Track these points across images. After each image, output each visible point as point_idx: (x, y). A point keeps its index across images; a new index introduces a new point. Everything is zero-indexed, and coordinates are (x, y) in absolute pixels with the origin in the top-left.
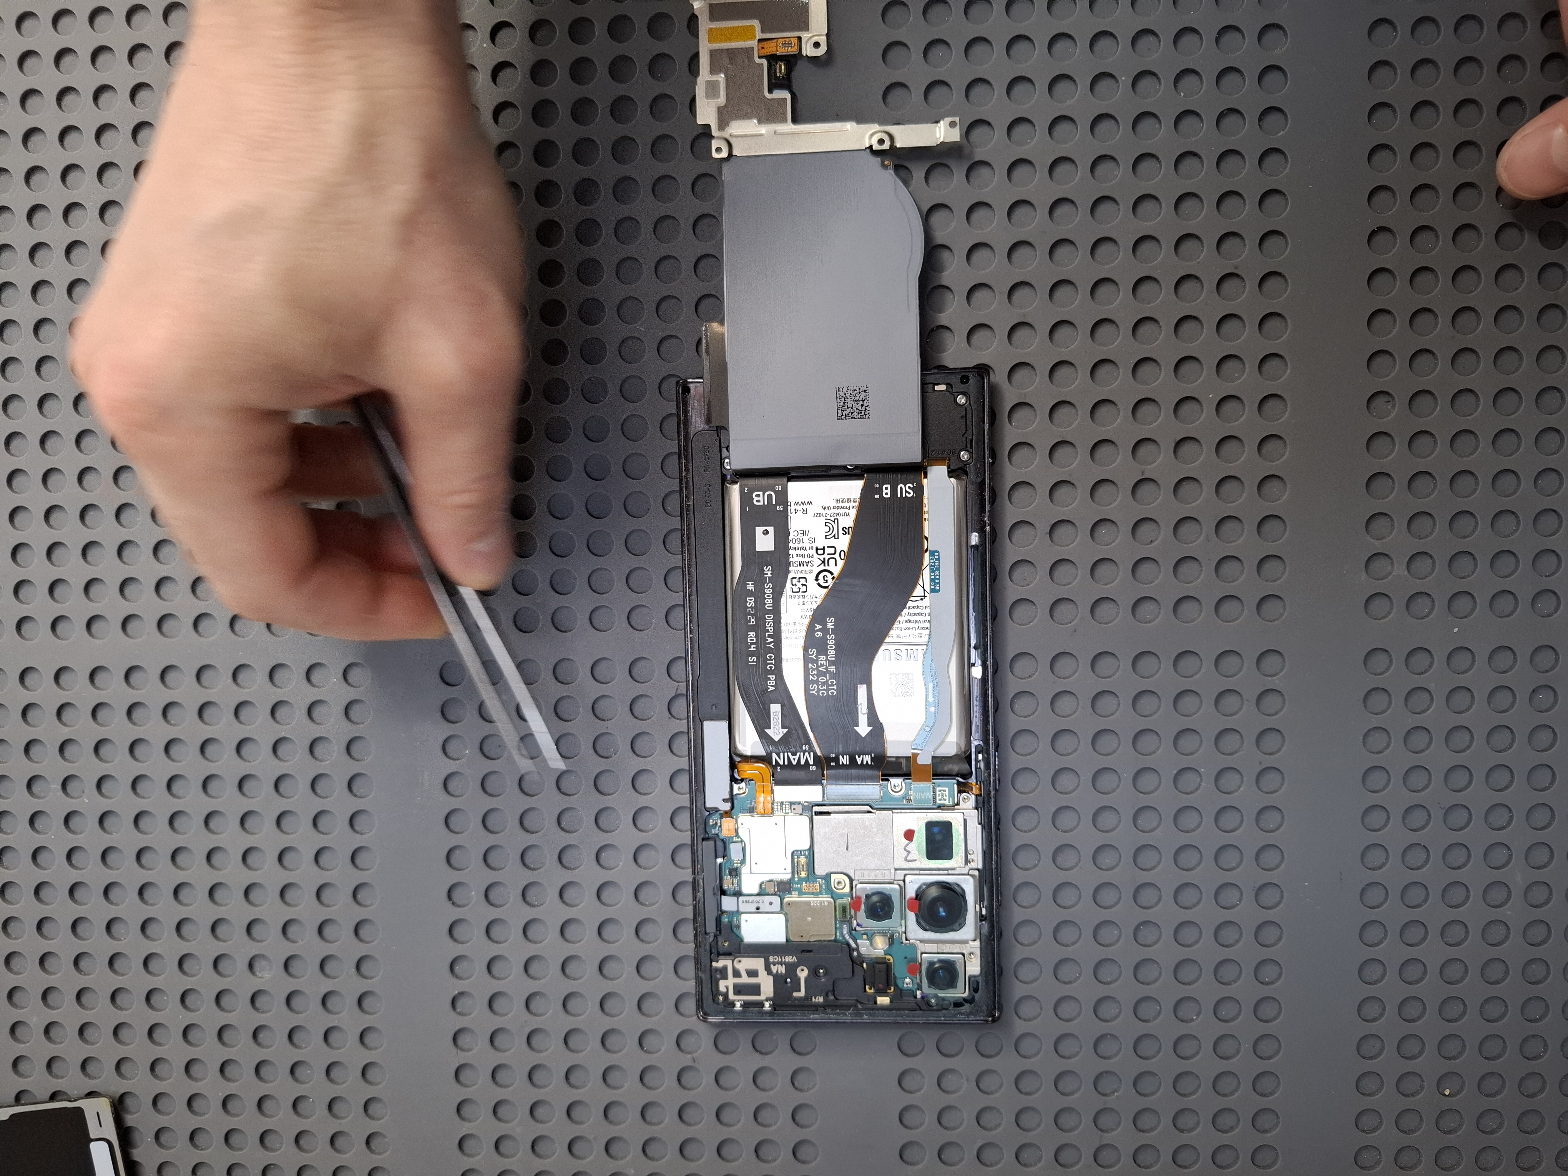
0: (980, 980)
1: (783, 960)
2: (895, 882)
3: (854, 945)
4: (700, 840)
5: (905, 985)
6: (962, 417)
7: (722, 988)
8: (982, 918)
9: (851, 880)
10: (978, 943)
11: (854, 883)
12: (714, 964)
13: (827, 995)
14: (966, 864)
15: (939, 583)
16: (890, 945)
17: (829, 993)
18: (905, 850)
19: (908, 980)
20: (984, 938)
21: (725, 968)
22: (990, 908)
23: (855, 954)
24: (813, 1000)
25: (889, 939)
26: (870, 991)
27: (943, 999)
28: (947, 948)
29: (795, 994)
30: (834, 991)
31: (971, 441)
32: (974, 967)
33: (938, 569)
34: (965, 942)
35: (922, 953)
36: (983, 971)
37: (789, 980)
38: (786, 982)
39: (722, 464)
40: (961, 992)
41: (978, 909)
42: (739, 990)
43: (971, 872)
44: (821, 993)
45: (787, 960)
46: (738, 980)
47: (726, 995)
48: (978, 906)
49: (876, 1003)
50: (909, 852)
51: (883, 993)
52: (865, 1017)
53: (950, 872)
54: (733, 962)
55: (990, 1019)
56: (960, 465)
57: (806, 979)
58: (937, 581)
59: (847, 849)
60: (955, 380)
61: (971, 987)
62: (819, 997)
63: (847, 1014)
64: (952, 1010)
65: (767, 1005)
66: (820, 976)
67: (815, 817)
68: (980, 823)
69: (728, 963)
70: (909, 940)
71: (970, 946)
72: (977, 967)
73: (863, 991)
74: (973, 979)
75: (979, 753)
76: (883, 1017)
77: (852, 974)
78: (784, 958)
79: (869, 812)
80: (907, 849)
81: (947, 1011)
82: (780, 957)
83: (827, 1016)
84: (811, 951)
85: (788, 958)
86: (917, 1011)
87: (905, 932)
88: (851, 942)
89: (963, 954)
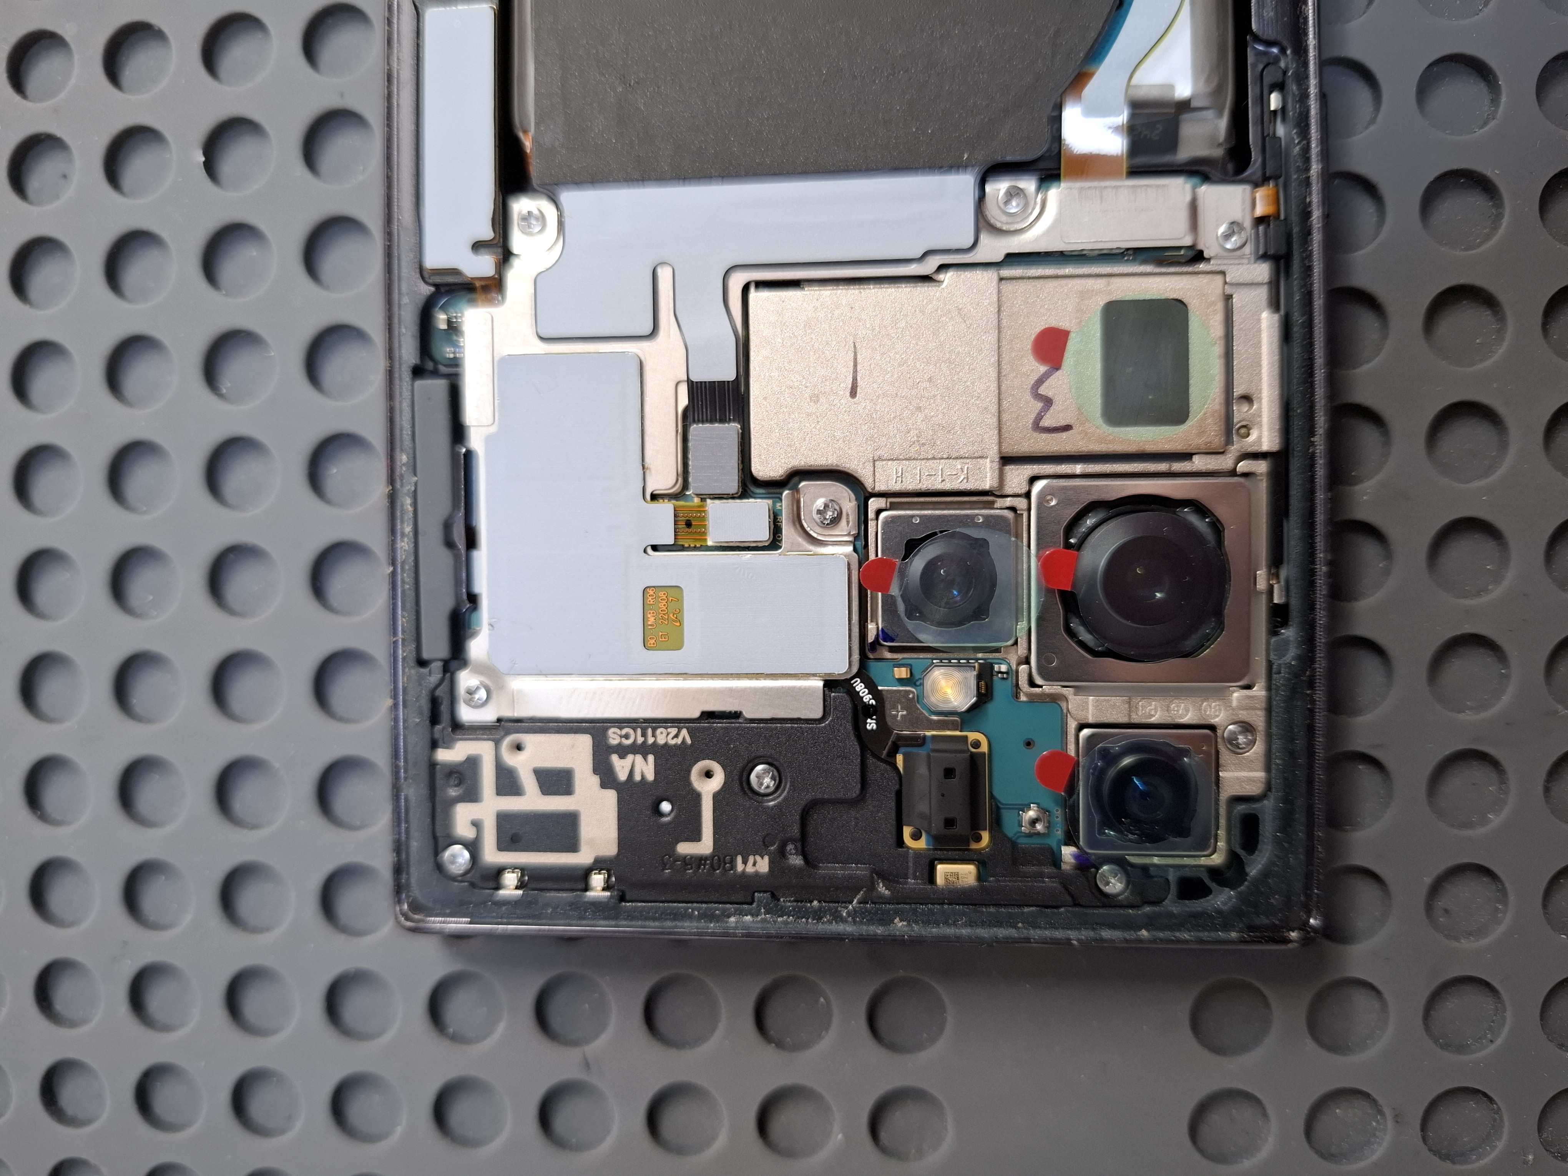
0: (1268, 809)
1: (651, 740)
2: (1002, 502)
3: (867, 698)
4: (406, 375)
5: (1025, 828)
7: (463, 828)
8: (1274, 616)
9: (863, 495)
10: (1260, 694)
11: (874, 504)
12: (443, 755)
13: (782, 853)
14: (1229, 439)
16: (984, 696)
17: (790, 847)
18: (1038, 396)
19: (1033, 812)
20: (1279, 680)
21: (473, 763)
22: (1302, 585)
23: (872, 724)
24: (740, 867)
25: (979, 678)
26: (915, 844)
27: (1144, 869)
28: (1158, 709)
29: (684, 848)
30: (802, 840)
32: (1247, 771)
34: (1221, 690)
35: (1082, 727)
36: (1276, 782)
37: (666, 807)
38: (659, 814)
41: (1263, 586)
42: (516, 832)
43: (1243, 466)
44: (766, 845)
45: (661, 740)
46: (512, 804)
47: (473, 847)
48: (1263, 575)
49: (931, 878)
50: (1048, 402)
51: (955, 847)
52: (900, 924)
53: (1178, 466)
54: (497, 743)
55: (1294, 935)
59: (853, 393)
61: (1236, 832)
62: (758, 858)
63: (844, 914)
64: (1172, 905)
65: (597, 880)
66: (762, 790)
67: (753, 294)
68: (1275, 304)
69: (483, 749)
70: (1041, 687)
71: (1235, 703)
72: (1255, 771)
73: (892, 840)
74: (1241, 808)
75: (1274, 87)
76: (955, 924)
77: (859, 786)
78: (654, 735)
79: (926, 279)
80: (1042, 390)
81: (1157, 909)
82: (639, 731)
83: (780, 919)
84: (737, 715)
85: (665, 735)
86: (1062, 909)
87: (1027, 661)
88: (861, 689)
89: (1212, 728)
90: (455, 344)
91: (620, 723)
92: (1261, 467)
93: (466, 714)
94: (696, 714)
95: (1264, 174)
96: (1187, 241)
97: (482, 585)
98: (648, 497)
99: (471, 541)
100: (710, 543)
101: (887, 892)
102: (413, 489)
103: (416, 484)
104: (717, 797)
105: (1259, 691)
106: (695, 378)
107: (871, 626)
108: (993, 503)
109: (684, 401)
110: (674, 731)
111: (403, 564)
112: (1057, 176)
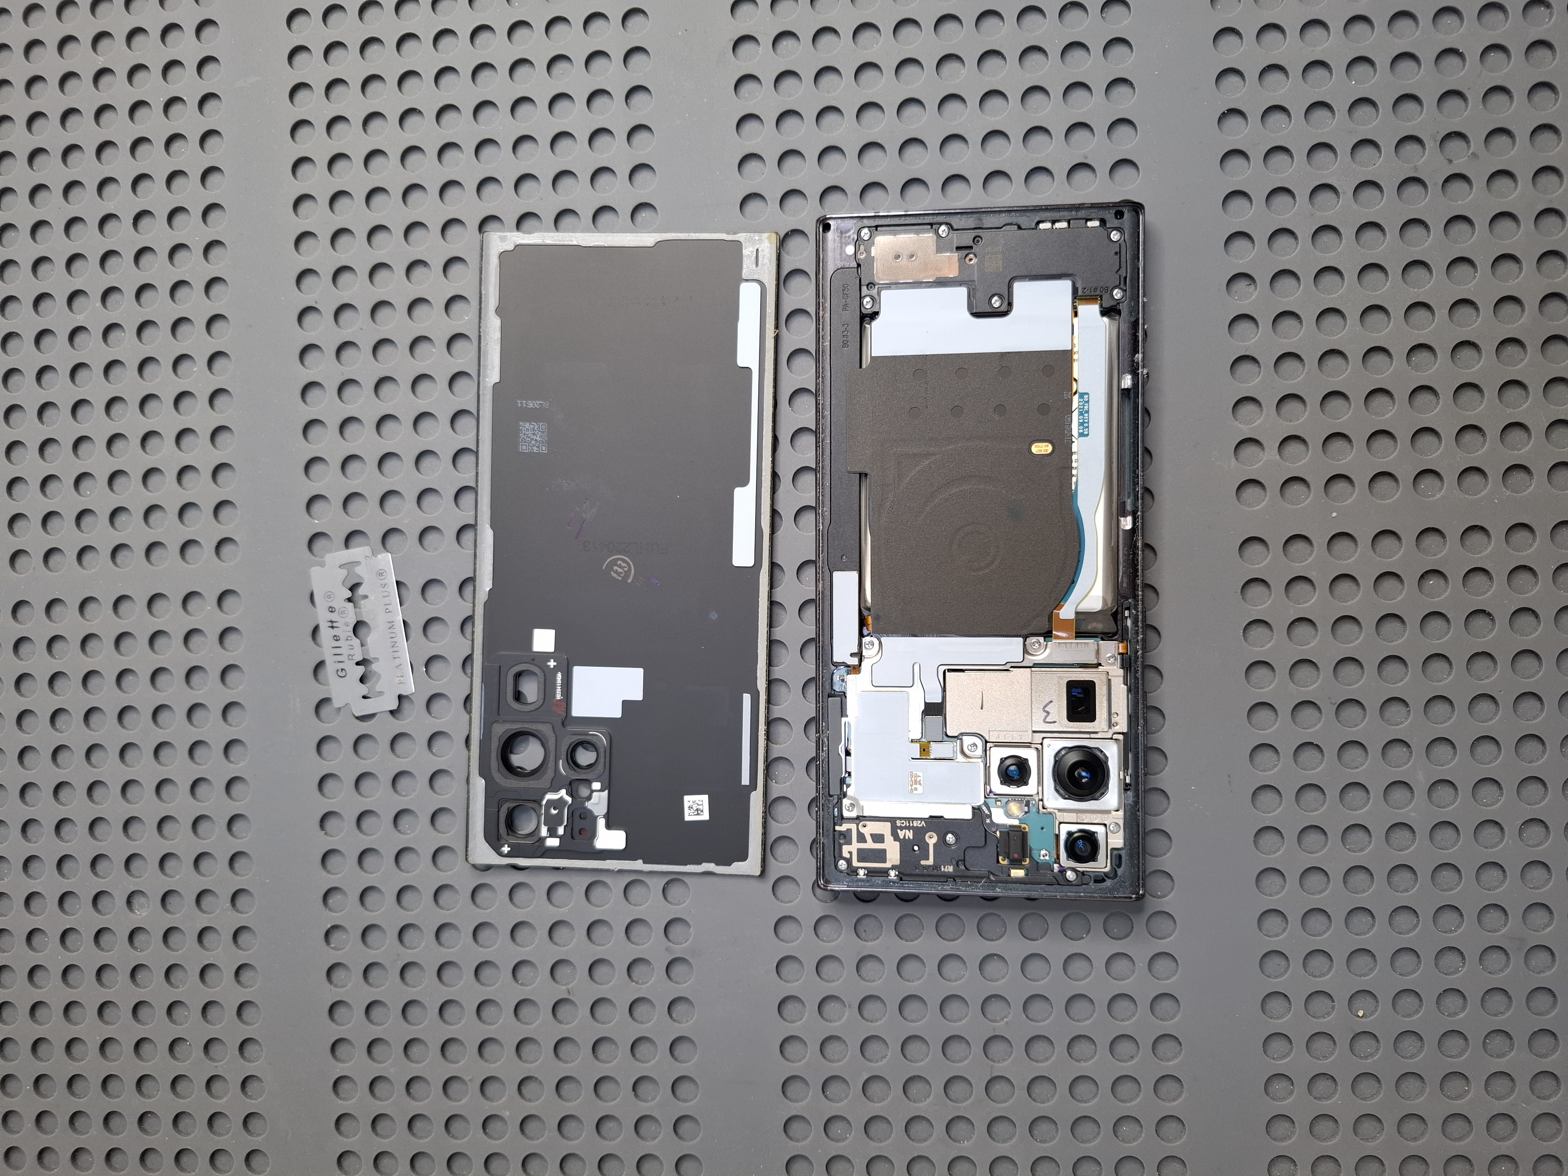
0: (1124, 853)
1: (911, 825)
2: (1033, 746)
3: (987, 812)
4: (825, 697)
5: (1042, 858)
6: (1116, 253)
7: (846, 854)
8: (1126, 787)
10: (1121, 813)
11: (989, 745)
12: (837, 828)
13: (957, 865)
14: (1110, 727)
15: (1088, 427)
16: (1027, 812)
17: (960, 863)
18: (1045, 711)
19: (1044, 852)
20: (1128, 808)
21: (849, 831)
22: (1136, 776)
23: (988, 821)
24: (943, 869)
25: (1025, 806)
26: (1003, 862)
27: (1083, 873)
28: (1087, 818)
29: (923, 862)
30: (964, 860)
31: (1125, 278)
32: (1117, 841)
33: (1087, 412)
34: (1108, 812)
35: (1060, 823)
36: (1127, 843)
37: (916, 848)
38: (913, 850)
39: (861, 304)
40: (1102, 864)
41: (1122, 777)
42: (864, 855)
43: (1115, 736)
44: (951, 862)
45: (915, 825)
46: (862, 846)
47: (849, 861)
48: (1121, 773)
49: (1009, 875)
51: (1016, 863)
52: (998, 891)
53: (1093, 736)
54: (857, 824)
55: (1134, 896)
56: (1114, 303)
58: (1086, 425)
59: (982, 708)
60: (1109, 216)
61: (1114, 860)
62: (949, 866)
64: (1093, 885)
65: (892, 873)
66: (949, 843)
67: (947, 673)
68: (1125, 683)
69: (853, 826)
70: (1046, 809)
71: (1113, 816)
72: (1120, 839)
73: (996, 861)
74: (1116, 852)
75: (1126, 609)
76: (1017, 890)
77: (984, 843)
78: (912, 823)
79: (1008, 670)
80: (1046, 709)
81: (1087, 886)
82: (907, 822)
83: (956, 888)
84: (942, 817)
85: (916, 823)
86: (1054, 886)
87: (1042, 800)
88: (984, 808)
89: (1105, 825)
90: (843, 687)
91: (900, 819)
93: (846, 814)
94: (927, 816)
95: (1122, 638)
96: (1095, 662)
97: (851, 769)
98: (911, 740)
99: (848, 754)
100: (932, 757)
101: (994, 879)
103: (829, 734)
104: (935, 845)
106: (927, 701)
107: (988, 787)
108: (1030, 745)
109: (923, 708)
110: (919, 822)
111: (822, 761)
112: (1051, 637)
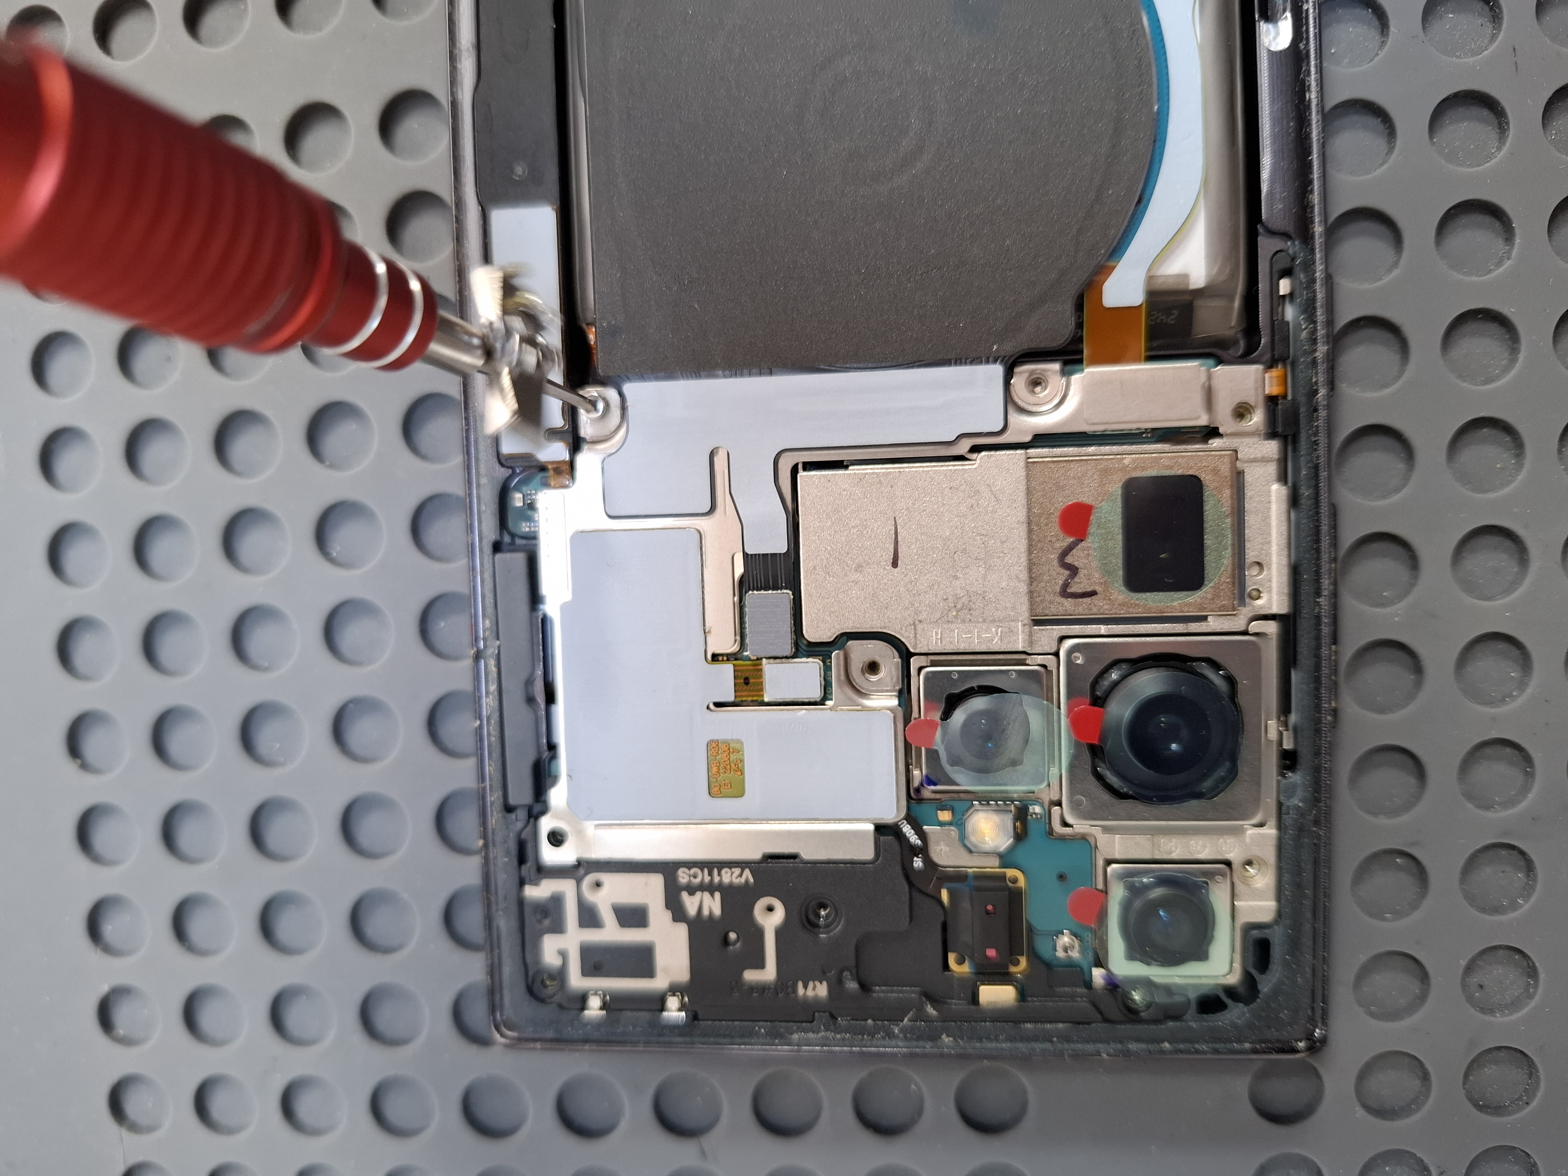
0: (1278, 935)
1: (717, 879)
2: (1034, 659)
3: (914, 839)
4: (488, 549)
5: (1059, 953)
7: (550, 958)
8: (1284, 761)
9: (906, 655)
11: (915, 663)
12: (530, 892)
13: (840, 981)
14: (1242, 601)
16: (1020, 836)
17: (846, 974)
18: (1065, 565)
19: (1065, 939)
20: (1289, 818)
21: (557, 900)
22: (1312, 731)
23: (918, 863)
24: (801, 991)
25: (1016, 819)
26: (960, 968)
27: (1168, 990)
28: (1178, 846)
29: (751, 976)
30: (858, 967)
32: (1260, 903)
34: (1236, 829)
35: (1109, 862)
36: (1285, 911)
37: (733, 936)
38: (726, 942)
40: (1220, 969)
41: (1274, 735)
42: (597, 961)
43: (1255, 626)
44: (824, 972)
45: (726, 879)
46: (593, 936)
47: (561, 978)
48: (1273, 724)
49: (974, 999)
51: (996, 972)
52: (946, 1039)
53: (1194, 627)
54: (579, 882)
55: (1301, 1045)
57: (780, 933)
59: (895, 564)
61: (1250, 954)
62: (817, 983)
63: (896, 1031)
64: (1194, 1022)
65: (673, 1003)
66: (819, 921)
67: (802, 474)
68: (1283, 478)
69: (566, 887)
70: (1072, 826)
71: (1248, 840)
72: (1267, 900)
73: (938, 965)
74: (1255, 933)
75: (1283, 274)
76: (997, 1040)
77: (908, 919)
78: (719, 874)
79: (961, 458)
80: (1069, 559)
81: (1178, 1024)
82: (706, 871)
83: (838, 1036)
84: (794, 857)
85: (729, 874)
86: (1094, 1025)
87: (1059, 804)
88: (907, 830)
89: (1228, 863)
90: (530, 519)
91: (689, 864)
92: (1271, 628)
93: (550, 855)
94: (757, 856)
95: (1273, 356)
96: (1201, 422)
97: (561, 737)
98: (709, 657)
99: (550, 697)
100: (766, 699)
101: (934, 1012)
102: (497, 652)
103: (499, 647)
104: (778, 930)
105: (1270, 831)
106: (749, 551)
107: (916, 773)
108: (1025, 660)
109: (739, 570)
110: (737, 871)
111: (489, 718)
112: (1080, 361)
